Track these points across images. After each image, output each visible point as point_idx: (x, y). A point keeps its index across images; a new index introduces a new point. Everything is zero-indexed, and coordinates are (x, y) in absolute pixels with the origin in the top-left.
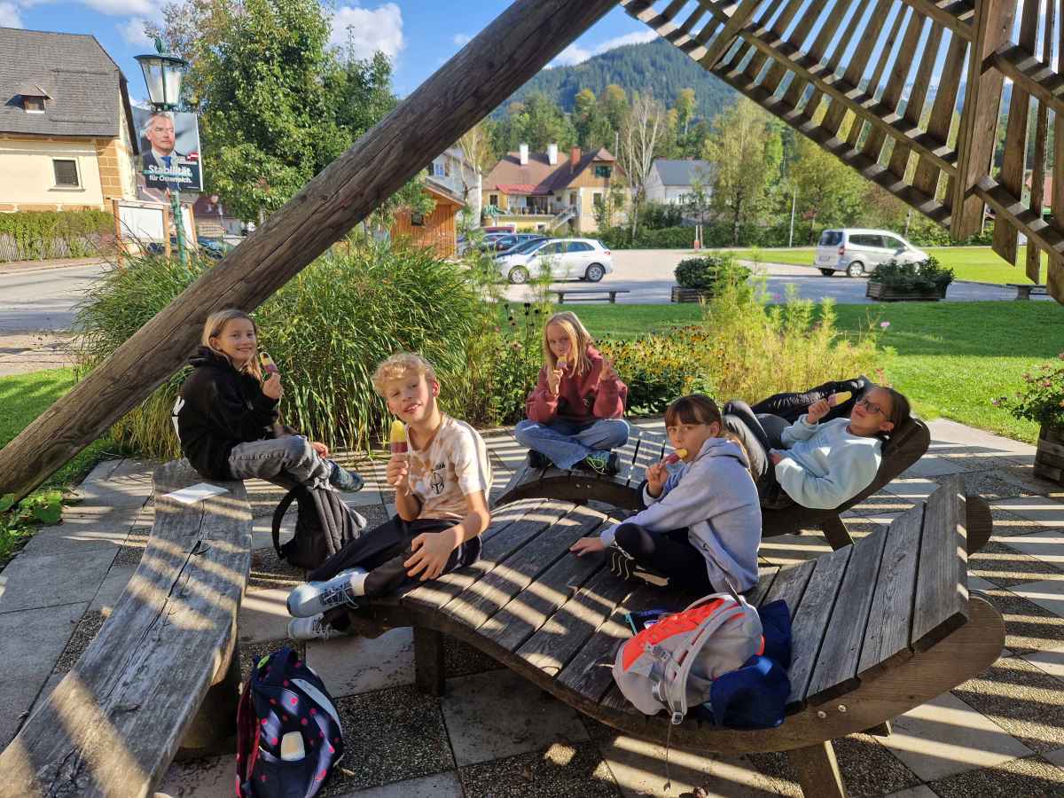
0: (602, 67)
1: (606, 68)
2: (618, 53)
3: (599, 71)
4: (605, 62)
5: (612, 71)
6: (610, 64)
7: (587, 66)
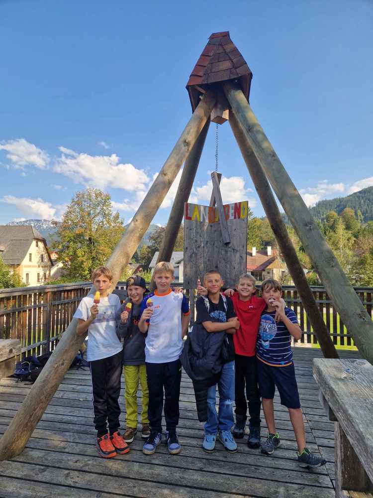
0: (359, 197)
1: (361, 197)
2: (368, 189)
3: (357, 199)
4: (361, 195)
5: (364, 198)
6: (363, 195)
7: (351, 197)
